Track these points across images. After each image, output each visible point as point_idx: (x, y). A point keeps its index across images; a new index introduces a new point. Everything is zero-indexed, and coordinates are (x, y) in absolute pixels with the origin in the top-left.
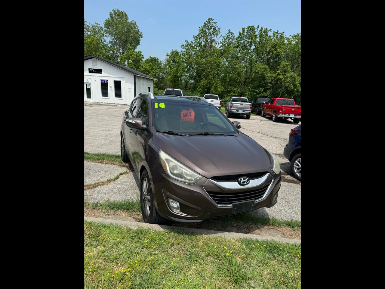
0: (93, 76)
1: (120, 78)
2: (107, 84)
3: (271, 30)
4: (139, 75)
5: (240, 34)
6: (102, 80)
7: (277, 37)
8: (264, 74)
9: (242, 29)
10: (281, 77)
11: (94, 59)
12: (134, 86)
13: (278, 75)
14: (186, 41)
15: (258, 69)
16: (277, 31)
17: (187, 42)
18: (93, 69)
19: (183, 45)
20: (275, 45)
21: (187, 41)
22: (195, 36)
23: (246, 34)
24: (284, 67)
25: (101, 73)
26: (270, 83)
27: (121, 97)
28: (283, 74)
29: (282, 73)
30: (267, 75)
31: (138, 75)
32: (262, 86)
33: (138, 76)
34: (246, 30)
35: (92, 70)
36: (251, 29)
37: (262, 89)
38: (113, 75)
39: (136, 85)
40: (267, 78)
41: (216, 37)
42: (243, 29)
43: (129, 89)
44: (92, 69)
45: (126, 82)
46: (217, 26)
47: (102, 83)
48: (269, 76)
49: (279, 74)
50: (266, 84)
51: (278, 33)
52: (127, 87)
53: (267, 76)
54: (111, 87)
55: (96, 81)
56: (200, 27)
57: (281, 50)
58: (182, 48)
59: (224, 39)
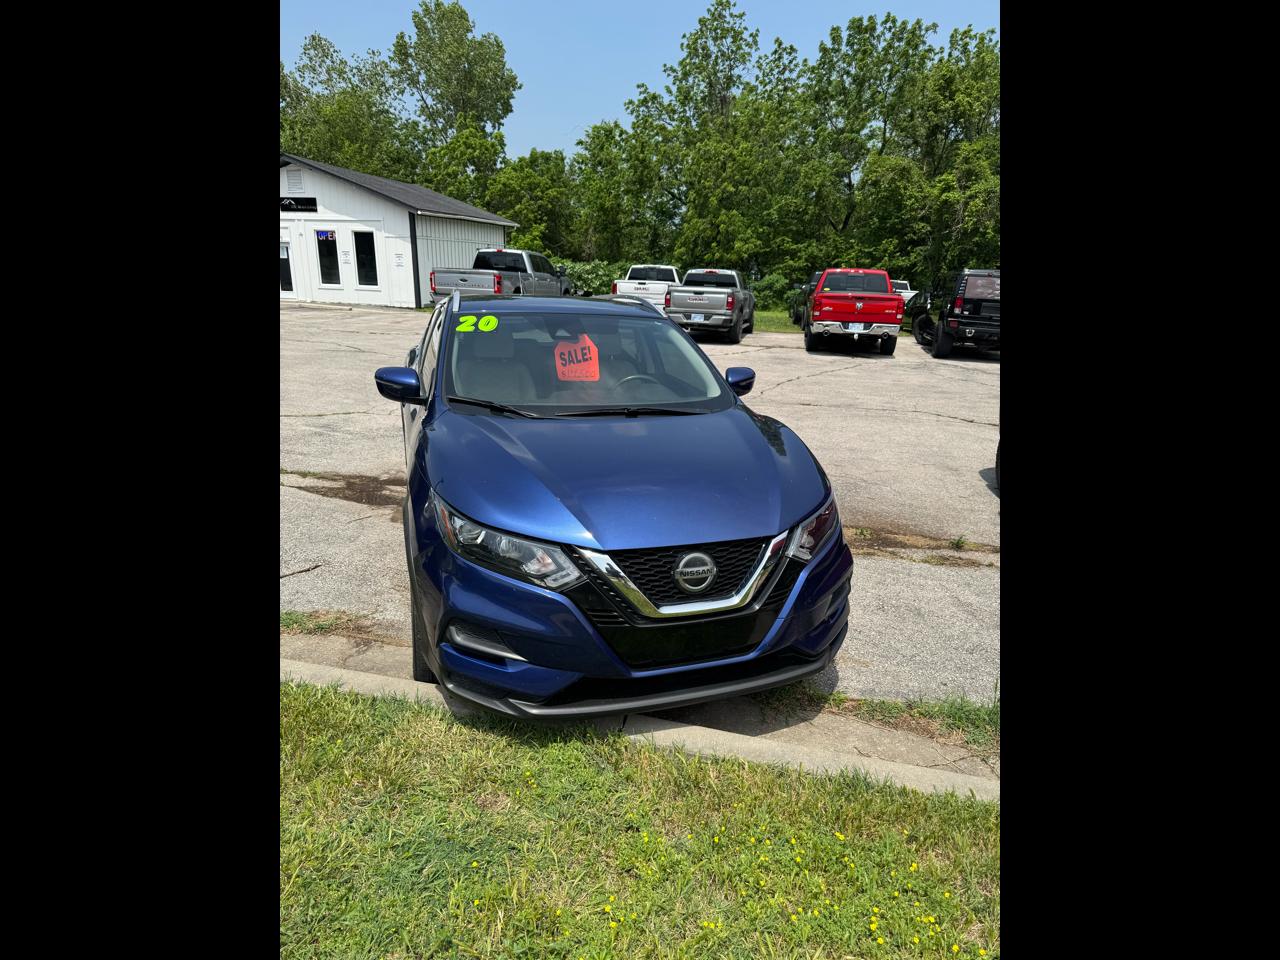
0: (293, 220)
1: (370, 223)
2: (334, 243)
3: (935, 26)
4: (421, 210)
5: (824, 50)
6: (319, 233)
7: (965, 50)
8: (898, 187)
9: (829, 32)
10: (953, 195)
11: (292, 168)
12: (410, 246)
13: (944, 191)
14: (638, 86)
15: (875, 171)
16: (966, 28)
17: (642, 89)
18: (293, 199)
19: (631, 102)
20: (949, 81)
21: (643, 85)
22: (668, 66)
23: (844, 48)
24: (966, 160)
25: (316, 211)
26: (923, 219)
27: (376, 284)
28: (960, 187)
29: (959, 180)
30: (913, 190)
31: (418, 210)
32: (894, 232)
33: (419, 212)
34: (845, 35)
35: (290, 203)
36: (861, 29)
37: (890, 244)
38: (347, 215)
39: (419, 242)
40: (909, 203)
41: (742, 67)
42: (835, 31)
43: (399, 256)
44: (288, 199)
45: (387, 235)
46: (746, 29)
47: (319, 241)
48: (916, 198)
49: (948, 188)
50: (906, 223)
51: (972, 33)
52: (391, 250)
53: (910, 197)
54: (346, 253)
55: (301, 235)
56: (688, 36)
57: (969, 95)
58: (629, 111)
59: (761, 75)
